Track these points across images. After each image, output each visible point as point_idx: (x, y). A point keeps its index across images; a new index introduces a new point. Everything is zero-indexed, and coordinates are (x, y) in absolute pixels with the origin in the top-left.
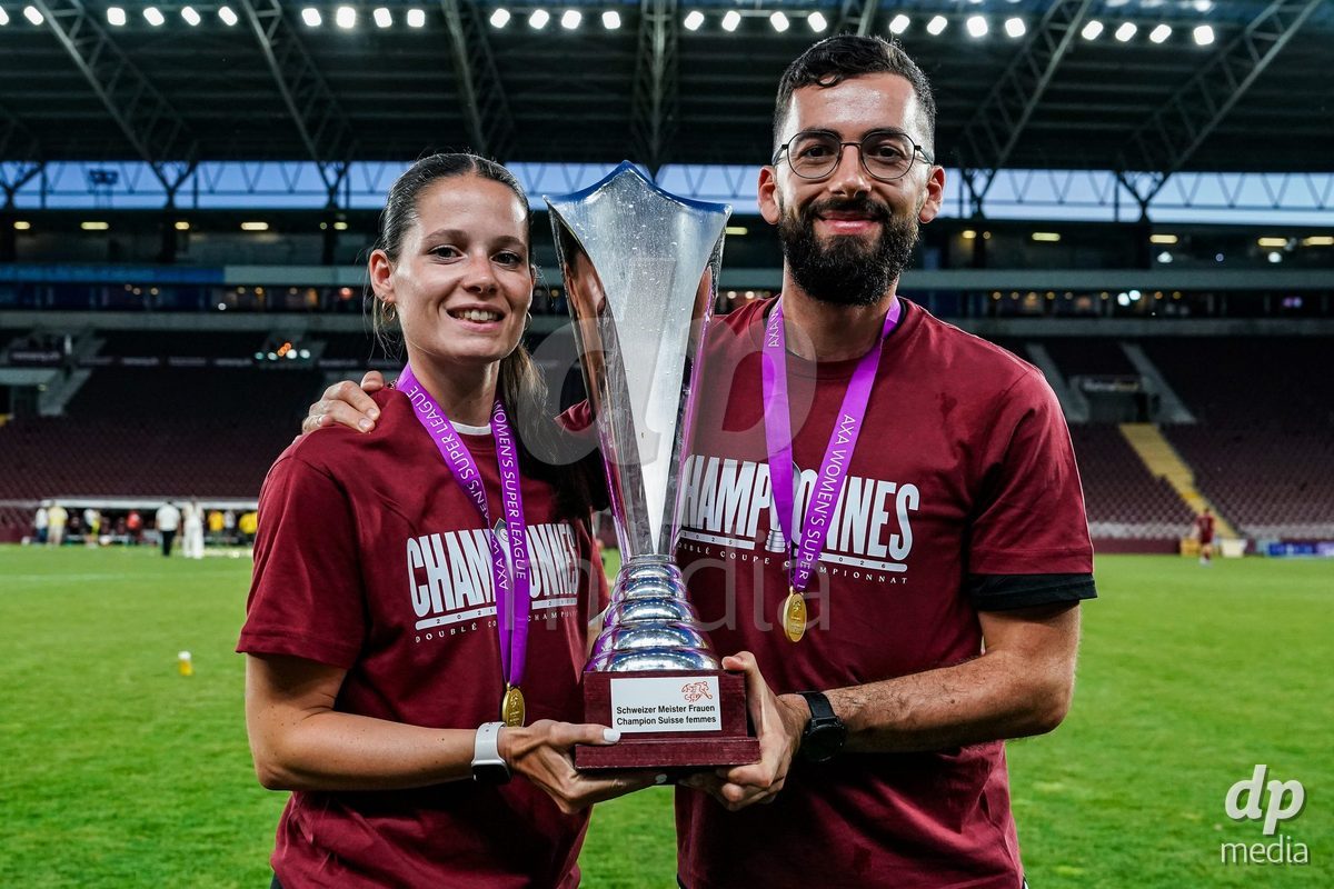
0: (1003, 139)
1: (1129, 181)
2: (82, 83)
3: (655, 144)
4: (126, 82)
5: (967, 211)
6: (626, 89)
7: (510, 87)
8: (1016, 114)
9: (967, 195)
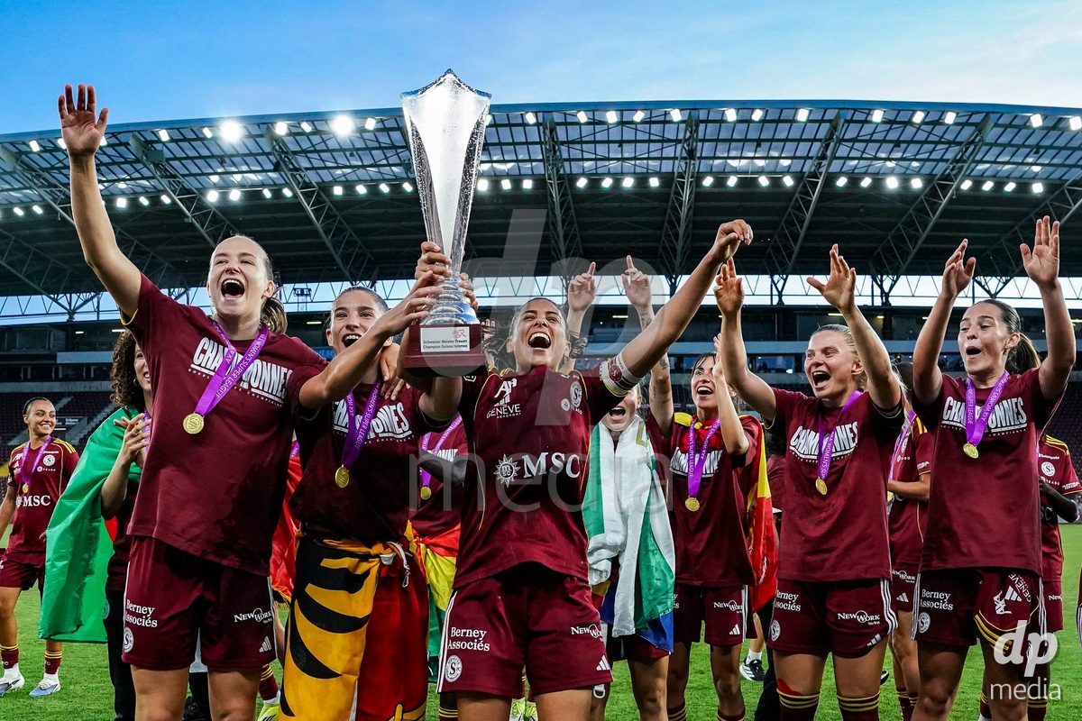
0: (904, 254)
1: (983, 283)
2: (315, 233)
3: (677, 262)
4: (340, 231)
5: (878, 302)
6: (659, 226)
7: (582, 226)
8: (914, 239)
9: (877, 291)
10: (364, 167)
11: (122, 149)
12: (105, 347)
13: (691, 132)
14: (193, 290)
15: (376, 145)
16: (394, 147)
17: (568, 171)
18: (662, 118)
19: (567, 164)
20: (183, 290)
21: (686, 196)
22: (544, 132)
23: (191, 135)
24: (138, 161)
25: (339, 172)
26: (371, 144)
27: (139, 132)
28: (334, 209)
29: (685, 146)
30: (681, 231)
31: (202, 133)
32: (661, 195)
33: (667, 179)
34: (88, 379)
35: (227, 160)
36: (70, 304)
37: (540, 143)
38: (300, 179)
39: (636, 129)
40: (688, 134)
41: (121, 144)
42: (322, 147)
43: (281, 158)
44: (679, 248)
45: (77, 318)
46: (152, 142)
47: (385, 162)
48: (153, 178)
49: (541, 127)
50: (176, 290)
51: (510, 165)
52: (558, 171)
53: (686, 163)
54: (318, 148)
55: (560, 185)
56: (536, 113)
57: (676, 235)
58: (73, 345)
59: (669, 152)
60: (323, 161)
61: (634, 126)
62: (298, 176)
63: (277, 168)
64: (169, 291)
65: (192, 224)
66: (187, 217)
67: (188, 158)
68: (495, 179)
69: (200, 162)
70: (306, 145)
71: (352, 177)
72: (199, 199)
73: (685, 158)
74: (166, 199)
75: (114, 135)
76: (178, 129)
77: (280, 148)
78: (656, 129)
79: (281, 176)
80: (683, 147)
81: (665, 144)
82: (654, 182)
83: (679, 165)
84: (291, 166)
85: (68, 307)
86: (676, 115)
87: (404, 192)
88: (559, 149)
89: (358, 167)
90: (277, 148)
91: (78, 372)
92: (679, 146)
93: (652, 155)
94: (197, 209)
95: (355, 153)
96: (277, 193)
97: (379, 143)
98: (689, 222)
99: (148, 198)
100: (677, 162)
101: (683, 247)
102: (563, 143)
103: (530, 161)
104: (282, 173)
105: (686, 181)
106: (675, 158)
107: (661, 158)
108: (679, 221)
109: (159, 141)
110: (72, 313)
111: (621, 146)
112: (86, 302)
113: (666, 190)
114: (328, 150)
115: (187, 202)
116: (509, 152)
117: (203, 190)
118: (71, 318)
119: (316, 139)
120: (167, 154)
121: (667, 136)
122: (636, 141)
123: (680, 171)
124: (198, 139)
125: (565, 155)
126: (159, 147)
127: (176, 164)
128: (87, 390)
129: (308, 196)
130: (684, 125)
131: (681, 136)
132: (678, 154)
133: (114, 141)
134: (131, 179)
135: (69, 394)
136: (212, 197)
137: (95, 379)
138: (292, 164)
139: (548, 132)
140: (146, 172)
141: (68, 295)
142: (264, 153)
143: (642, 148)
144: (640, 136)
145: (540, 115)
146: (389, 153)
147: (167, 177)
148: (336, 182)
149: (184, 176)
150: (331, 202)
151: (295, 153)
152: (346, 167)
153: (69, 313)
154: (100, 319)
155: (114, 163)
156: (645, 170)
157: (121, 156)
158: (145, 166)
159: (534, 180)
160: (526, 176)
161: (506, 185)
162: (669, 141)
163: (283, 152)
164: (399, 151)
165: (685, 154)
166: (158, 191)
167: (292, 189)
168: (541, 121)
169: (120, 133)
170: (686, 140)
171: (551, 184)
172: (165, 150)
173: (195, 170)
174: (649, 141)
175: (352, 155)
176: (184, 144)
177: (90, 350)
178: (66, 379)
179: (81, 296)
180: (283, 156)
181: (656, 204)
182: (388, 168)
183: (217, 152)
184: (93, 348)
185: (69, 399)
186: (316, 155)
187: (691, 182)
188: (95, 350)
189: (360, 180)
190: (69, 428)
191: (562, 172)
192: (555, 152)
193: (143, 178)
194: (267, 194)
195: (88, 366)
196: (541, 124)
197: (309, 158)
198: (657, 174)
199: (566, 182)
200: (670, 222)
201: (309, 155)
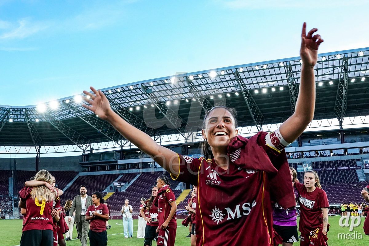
3: (342, 112)
10: (221, 88)
11: (138, 90)
12: (133, 158)
13: (345, 62)
14: (162, 136)
15: (225, 80)
16: (231, 80)
17: (297, 82)
18: (333, 59)
19: (296, 80)
20: (159, 136)
21: (344, 87)
22: (287, 69)
23: (160, 83)
24: (143, 94)
25: (212, 91)
26: (223, 80)
27: (143, 84)
28: (210, 104)
29: (343, 68)
30: (343, 100)
31: (165, 82)
32: (334, 88)
33: (336, 81)
34: (128, 169)
35: (173, 90)
36: (121, 144)
37: (286, 73)
38: (198, 95)
39: (323, 64)
40: (344, 63)
41: (138, 88)
42: (206, 82)
43: (192, 88)
44: (342, 107)
45: (124, 148)
46: (147, 87)
47: (228, 86)
48: (149, 99)
49: (286, 67)
50: (157, 136)
51: (274, 82)
52: (293, 83)
53: (344, 74)
54: (204, 83)
55: (294, 88)
56: (283, 62)
57: (341, 103)
58: (123, 158)
59: (336, 71)
60: (206, 87)
61: (322, 63)
62: (197, 94)
63: (190, 92)
64: (154, 137)
65: (162, 113)
66: (160, 111)
67: (160, 91)
68: (269, 88)
69: (164, 92)
70: (200, 82)
71: (217, 92)
72: (164, 105)
73: (343, 73)
74: (153, 106)
75: (135, 86)
76: (156, 81)
77: (191, 84)
78: (331, 63)
79: (192, 94)
80: (342, 68)
81: (335, 68)
82: (331, 83)
83: (341, 75)
84: (195, 90)
85: (121, 145)
86: (339, 57)
87: (236, 96)
88: (293, 75)
89: (219, 88)
90: (190, 84)
91: (125, 166)
92: (340, 68)
93: (329, 73)
94: (163, 108)
95: (217, 83)
96: (190, 100)
97: (226, 79)
98: (346, 97)
99: (146, 106)
100: (340, 74)
101: (344, 107)
102: (294, 72)
103: (282, 80)
104: (192, 93)
105: (344, 81)
106: (339, 73)
107: (333, 74)
108: (342, 96)
109: (150, 86)
110: (122, 147)
111: (317, 71)
112: (126, 143)
113: (336, 86)
114: (208, 84)
115: (160, 106)
116: (274, 77)
117: (165, 102)
118: (122, 148)
119: (203, 80)
120: (153, 90)
121: (335, 65)
122: (323, 68)
123: (341, 77)
124: (163, 84)
125: (295, 77)
126: (150, 88)
127: (156, 93)
128: (128, 173)
129: (201, 100)
130: (342, 60)
131: (341, 65)
132: (340, 72)
133: (135, 88)
134: (141, 100)
135: (122, 174)
136: (168, 104)
137: (130, 169)
138: (195, 89)
139: (288, 69)
140: (146, 97)
141: (121, 141)
142: (186, 87)
143: (325, 71)
144: (324, 66)
145: (285, 63)
146: (229, 82)
147: (153, 98)
148: (211, 95)
149: (158, 97)
150: (210, 102)
151: (197, 86)
152: (214, 89)
153: (121, 147)
154: (131, 148)
155: (135, 95)
156: (327, 79)
157: (138, 93)
158: (146, 95)
159: (284, 87)
160: (281, 86)
161: (273, 90)
162: (336, 67)
163: (192, 86)
164: (233, 81)
165: (343, 71)
166: (150, 103)
167: (196, 98)
168: (285, 65)
169: (137, 85)
170: (343, 66)
171: (291, 88)
172: (152, 89)
173: (162, 95)
174: (328, 68)
175: (216, 84)
176: (159, 87)
177: (128, 159)
178: (121, 169)
179: (125, 141)
180: (192, 87)
181: (332, 91)
182: (230, 88)
183: (169, 88)
184: (129, 158)
185: (122, 176)
186: (203, 86)
187: (346, 81)
188: (130, 159)
189: (219, 93)
190: (122, 186)
191: (294, 83)
192: (291, 76)
193: (145, 99)
194: (187, 101)
195: (128, 164)
196: (285, 66)
197: (201, 87)
198: (332, 80)
199: (296, 86)
200: (338, 98)
201: (201, 86)
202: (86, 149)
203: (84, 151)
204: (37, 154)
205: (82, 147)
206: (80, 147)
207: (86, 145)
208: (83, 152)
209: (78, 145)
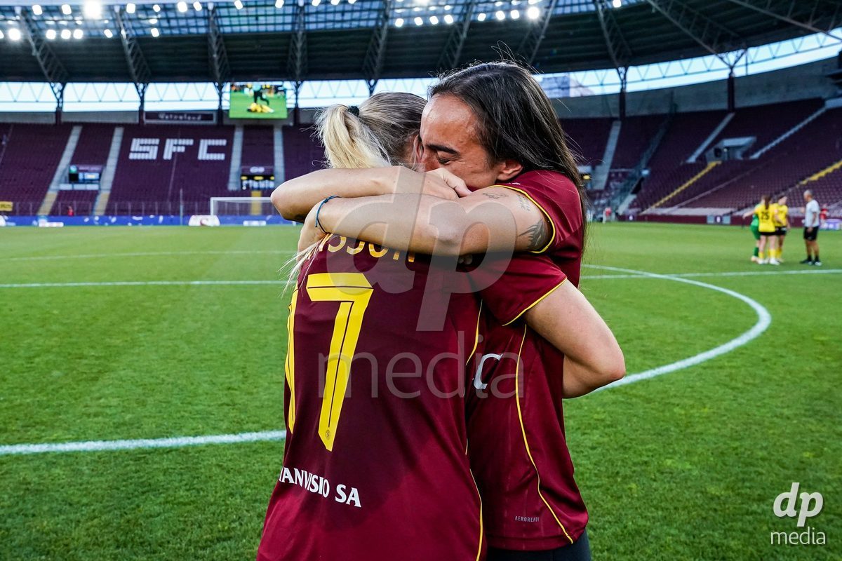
202: (736, 62)
203: (732, 68)
204: (622, 84)
205: (726, 60)
206: (722, 59)
207: (735, 53)
208: (728, 71)
209: (720, 55)
